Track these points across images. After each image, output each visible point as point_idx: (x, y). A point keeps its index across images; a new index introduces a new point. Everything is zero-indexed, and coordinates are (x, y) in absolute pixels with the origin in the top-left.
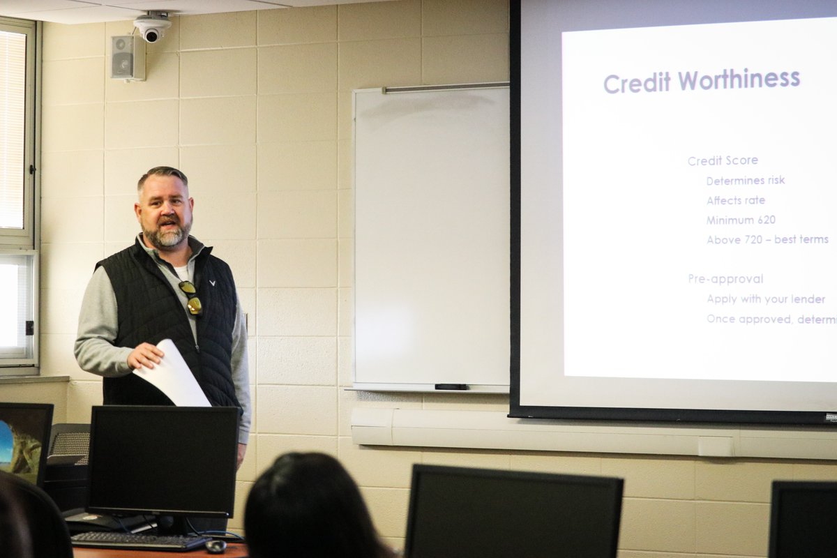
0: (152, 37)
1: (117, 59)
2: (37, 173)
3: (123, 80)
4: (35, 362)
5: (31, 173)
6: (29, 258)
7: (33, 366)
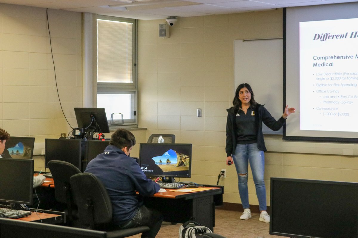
0: (171, 24)
1: (161, 31)
2: (137, 66)
3: (163, 37)
4: (137, 123)
5: (135, 66)
6: (134, 92)
7: (136, 125)
